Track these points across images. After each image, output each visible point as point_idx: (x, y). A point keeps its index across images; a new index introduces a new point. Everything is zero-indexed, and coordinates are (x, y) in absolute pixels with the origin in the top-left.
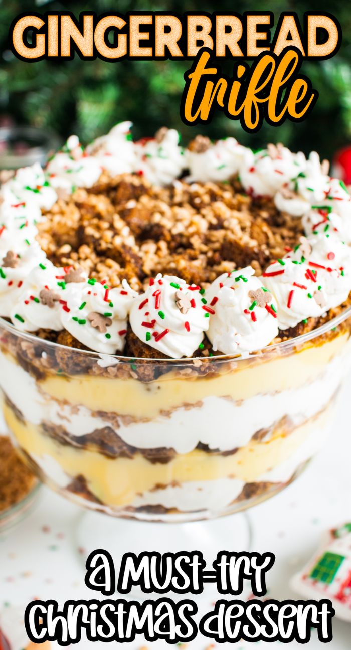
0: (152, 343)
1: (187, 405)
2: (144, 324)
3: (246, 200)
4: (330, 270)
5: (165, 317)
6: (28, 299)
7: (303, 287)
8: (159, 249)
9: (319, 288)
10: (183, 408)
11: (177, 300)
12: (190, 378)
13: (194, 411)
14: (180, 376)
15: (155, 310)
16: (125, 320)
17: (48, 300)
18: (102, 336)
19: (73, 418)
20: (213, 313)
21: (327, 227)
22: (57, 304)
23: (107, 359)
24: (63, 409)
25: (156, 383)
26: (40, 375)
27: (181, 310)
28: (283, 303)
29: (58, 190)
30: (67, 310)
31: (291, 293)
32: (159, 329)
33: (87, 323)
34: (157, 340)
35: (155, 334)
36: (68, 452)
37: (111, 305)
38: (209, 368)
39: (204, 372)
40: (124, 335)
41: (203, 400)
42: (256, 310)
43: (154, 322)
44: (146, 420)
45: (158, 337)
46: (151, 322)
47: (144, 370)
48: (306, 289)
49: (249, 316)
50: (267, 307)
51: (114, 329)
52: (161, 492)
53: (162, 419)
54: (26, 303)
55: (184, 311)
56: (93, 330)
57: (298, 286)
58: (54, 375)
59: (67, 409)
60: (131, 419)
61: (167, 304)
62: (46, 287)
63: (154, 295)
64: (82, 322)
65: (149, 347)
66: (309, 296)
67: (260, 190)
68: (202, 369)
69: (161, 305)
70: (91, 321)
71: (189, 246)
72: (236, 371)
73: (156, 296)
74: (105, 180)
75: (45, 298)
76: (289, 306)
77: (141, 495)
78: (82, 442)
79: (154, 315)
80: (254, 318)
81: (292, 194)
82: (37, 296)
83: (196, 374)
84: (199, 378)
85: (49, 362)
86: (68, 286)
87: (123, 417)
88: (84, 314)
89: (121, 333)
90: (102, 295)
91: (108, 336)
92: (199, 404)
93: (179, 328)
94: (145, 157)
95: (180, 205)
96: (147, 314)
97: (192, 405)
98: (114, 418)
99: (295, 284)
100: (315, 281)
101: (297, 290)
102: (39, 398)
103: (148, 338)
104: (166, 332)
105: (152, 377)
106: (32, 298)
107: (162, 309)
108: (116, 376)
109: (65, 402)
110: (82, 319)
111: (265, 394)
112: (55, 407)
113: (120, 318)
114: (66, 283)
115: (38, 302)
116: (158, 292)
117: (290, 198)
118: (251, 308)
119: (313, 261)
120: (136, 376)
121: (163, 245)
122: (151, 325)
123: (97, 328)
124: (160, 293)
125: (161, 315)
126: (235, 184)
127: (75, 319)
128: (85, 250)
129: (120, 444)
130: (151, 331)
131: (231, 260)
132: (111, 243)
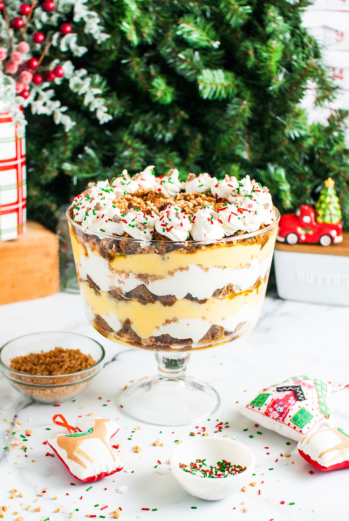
0: (165, 234)
1: (181, 269)
2: (162, 225)
3: (214, 199)
4: (250, 211)
5: (171, 221)
7: (236, 215)
9: (244, 217)
10: (179, 271)
11: (177, 215)
12: (183, 253)
13: (184, 272)
14: (178, 252)
15: (167, 218)
16: (153, 228)
17: (116, 220)
18: (142, 233)
19: (127, 281)
20: (194, 222)
22: (121, 221)
23: (145, 244)
24: (121, 277)
25: (167, 255)
26: (111, 258)
28: (226, 219)
29: (117, 194)
30: (126, 223)
31: (230, 216)
32: (168, 227)
33: (135, 227)
34: (168, 231)
35: (167, 229)
36: (122, 303)
37: (147, 220)
38: (191, 248)
39: (189, 250)
40: (152, 234)
41: (189, 266)
42: (213, 220)
43: (166, 223)
44: (161, 278)
45: (168, 230)
47: (162, 248)
48: (237, 215)
49: (210, 222)
50: (218, 220)
51: (148, 231)
52: (169, 326)
53: (169, 277)
54: (106, 221)
55: (180, 219)
56: (138, 230)
57: (234, 214)
58: (118, 256)
59: (123, 275)
60: (155, 278)
61: (172, 216)
62: (115, 216)
64: (133, 226)
65: (164, 237)
66: (239, 218)
67: (220, 195)
68: (189, 248)
70: (137, 226)
72: (204, 250)
73: (168, 212)
74: (141, 191)
76: (229, 221)
77: (158, 328)
78: (129, 295)
79: (167, 221)
80: (212, 223)
81: (237, 195)
82: (111, 218)
83: (186, 251)
84: (187, 253)
85: (116, 250)
87: (151, 276)
88: (134, 223)
89: (151, 232)
90: (143, 215)
91: (145, 232)
92: (187, 268)
93: (178, 226)
94: (162, 183)
95: (179, 200)
96: (163, 221)
97: (184, 268)
98: (146, 278)
99: (232, 213)
100: (242, 213)
101: (233, 215)
102: (109, 272)
103: (164, 231)
104: (172, 227)
105: (165, 252)
106: (109, 220)
107: (170, 217)
108: (148, 252)
109: (123, 272)
111: (219, 267)
112: (117, 276)
113: (150, 226)
115: (112, 221)
116: (169, 211)
117: (235, 196)
118: (211, 219)
120: (157, 252)
122: (165, 225)
123: (140, 228)
124: (169, 212)
126: (208, 193)
127: (130, 225)
129: (149, 294)
130: (165, 228)
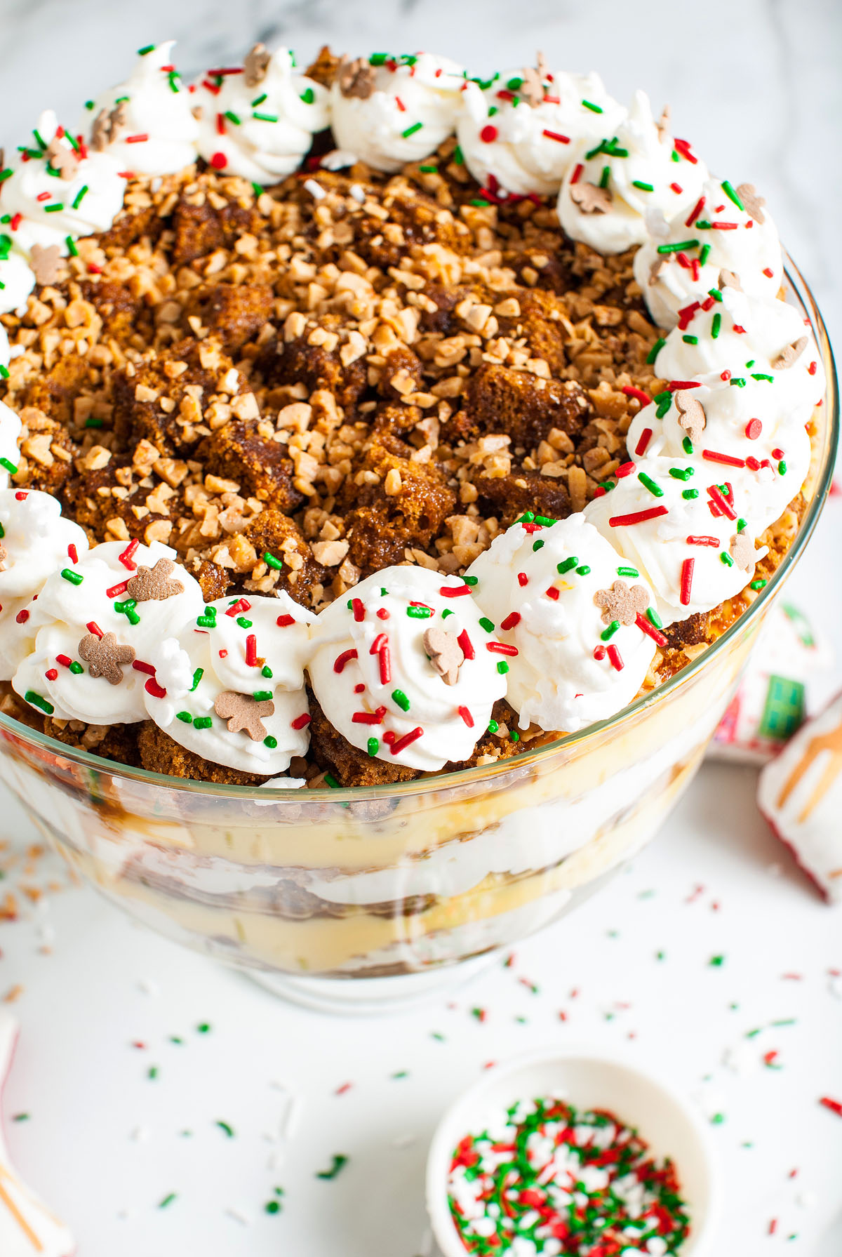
0: (384, 753)
1: (464, 836)
2: (359, 718)
3: (485, 214)
4: (753, 465)
5: (410, 705)
6: (54, 665)
7: (710, 542)
8: (319, 411)
9: (740, 527)
10: (456, 841)
11: (431, 657)
13: (481, 838)
15: (380, 682)
16: (300, 690)
17: (103, 664)
18: (258, 746)
20: (513, 654)
21: (717, 319)
22: (127, 669)
25: (395, 819)
26: (107, 810)
27: (445, 678)
28: (671, 591)
29: (35, 257)
30: (157, 690)
31: (687, 566)
33: (216, 724)
34: (397, 748)
35: (390, 737)
37: (266, 674)
40: (305, 728)
41: (503, 820)
43: (382, 712)
45: (397, 743)
46: (375, 713)
48: (714, 544)
49: (606, 660)
50: (640, 623)
51: (281, 720)
53: (410, 862)
54: (52, 675)
55: (452, 678)
56: (233, 737)
57: (699, 542)
59: (183, 859)
60: (339, 872)
61: (406, 663)
62: (91, 627)
63: (373, 651)
64: (202, 724)
66: (725, 558)
67: (513, 181)
69: (393, 671)
70: (224, 719)
71: (390, 397)
73: (379, 653)
75: (97, 662)
76: (685, 600)
79: (379, 695)
82: (74, 656)
86: (141, 609)
87: (320, 869)
88: (203, 700)
89: (298, 723)
90: (241, 651)
91: (270, 742)
92: (493, 827)
93: (445, 719)
94: (223, 122)
95: (334, 256)
96: (360, 688)
97: (477, 832)
99: (690, 540)
100: (730, 514)
101: (700, 554)
103: (373, 745)
104: (416, 734)
106: (63, 660)
109: (179, 851)
110: (202, 714)
113: (289, 688)
114: (135, 600)
115: (79, 670)
117: (596, 211)
118: (606, 636)
119: (712, 448)
121: (326, 398)
122: (374, 717)
123: (244, 732)
125: (401, 702)
126: (453, 169)
127: (185, 716)
128: (148, 454)
129: (314, 903)
130: (377, 731)
131: (499, 429)
132: (206, 423)
